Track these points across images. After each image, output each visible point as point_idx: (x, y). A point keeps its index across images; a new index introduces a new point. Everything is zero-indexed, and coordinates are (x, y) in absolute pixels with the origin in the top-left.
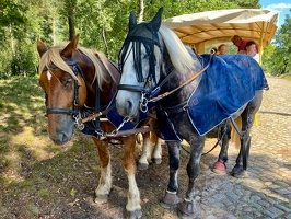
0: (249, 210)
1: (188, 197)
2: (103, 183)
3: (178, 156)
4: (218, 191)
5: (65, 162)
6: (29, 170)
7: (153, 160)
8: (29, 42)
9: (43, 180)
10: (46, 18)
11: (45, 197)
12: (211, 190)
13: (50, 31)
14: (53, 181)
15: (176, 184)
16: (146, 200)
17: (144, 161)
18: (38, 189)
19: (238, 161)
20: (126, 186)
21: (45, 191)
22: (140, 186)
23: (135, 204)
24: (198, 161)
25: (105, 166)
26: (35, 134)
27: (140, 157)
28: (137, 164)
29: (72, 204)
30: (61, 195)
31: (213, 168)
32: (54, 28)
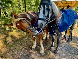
0: (73, 52)
1: (57, 49)
2: (34, 45)
3: (54, 38)
4: (64, 47)
5: (24, 39)
6: (14, 42)
7: (47, 38)
8: (15, 8)
9: (18, 44)
10: (19, 2)
11: (18, 49)
12: (62, 46)
13: (20, 5)
14: (20, 44)
15: (54, 45)
16: (45, 50)
17: (44, 38)
18: (17, 47)
19: (69, 38)
20: (40, 46)
21: (18, 48)
22: (43, 45)
23: (42, 51)
24: (60, 39)
25: (34, 41)
26: (16, 32)
27: (43, 37)
28: (43, 39)
29: (26, 51)
30: (23, 48)
31: (62, 40)
32: (21, 5)
